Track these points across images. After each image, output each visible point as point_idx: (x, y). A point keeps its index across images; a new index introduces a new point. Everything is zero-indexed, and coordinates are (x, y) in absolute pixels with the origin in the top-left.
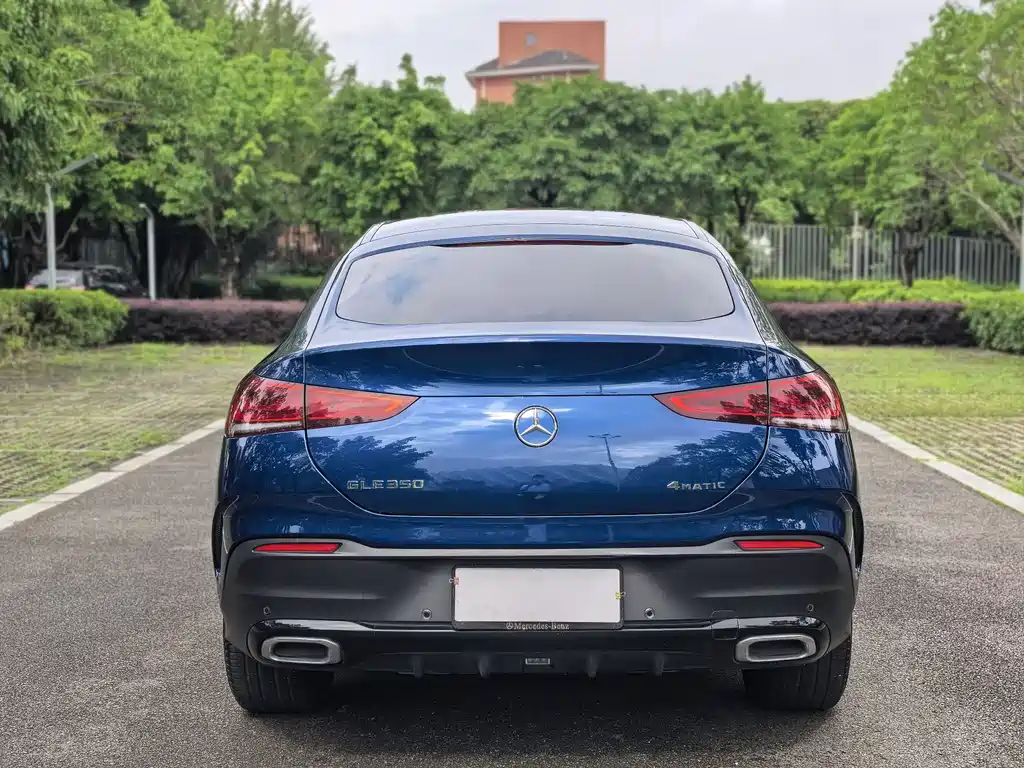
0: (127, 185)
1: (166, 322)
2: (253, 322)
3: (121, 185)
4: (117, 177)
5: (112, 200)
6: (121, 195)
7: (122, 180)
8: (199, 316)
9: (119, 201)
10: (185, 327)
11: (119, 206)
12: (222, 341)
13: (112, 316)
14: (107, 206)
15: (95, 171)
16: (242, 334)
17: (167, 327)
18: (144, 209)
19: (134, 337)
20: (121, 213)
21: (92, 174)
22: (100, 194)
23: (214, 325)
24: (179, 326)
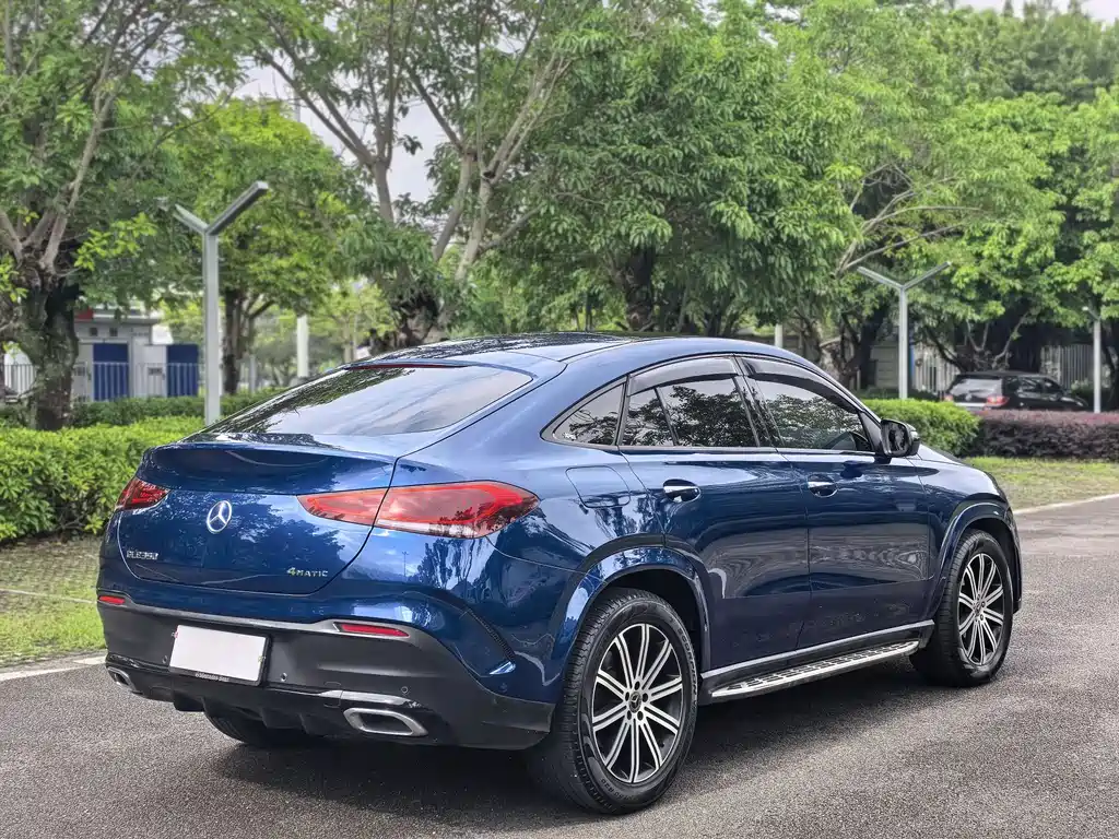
0: (1069, 287)
1: (1018, 435)
2: (1111, 437)
3: (1064, 287)
4: (1059, 279)
5: (1054, 304)
6: (1065, 298)
7: (1065, 282)
8: (1052, 429)
9: (1061, 305)
10: (1038, 440)
11: (1061, 310)
12: (1080, 457)
13: (958, 428)
14: (1048, 311)
15: (1036, 273)
16: (1099, 450)
17: (1019, 441)
18: (1087, 312)
19: (986, 450)
20: (1065, 317)
21: (1031, 277)
22: (1040, 299)
23: (1070, 440)
24: (1031, 439)
